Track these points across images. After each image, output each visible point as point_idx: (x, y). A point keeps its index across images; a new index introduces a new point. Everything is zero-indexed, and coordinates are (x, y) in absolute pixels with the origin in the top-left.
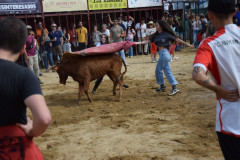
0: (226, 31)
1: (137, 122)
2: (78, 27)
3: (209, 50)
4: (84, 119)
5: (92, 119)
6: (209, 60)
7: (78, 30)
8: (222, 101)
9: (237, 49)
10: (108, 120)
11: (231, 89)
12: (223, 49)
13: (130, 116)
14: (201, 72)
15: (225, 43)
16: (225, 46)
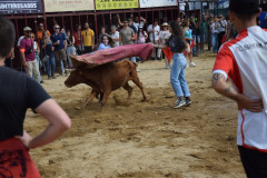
0: (249, 34)
1: (149, 134)
2: (84, 28)
3: (231, 55)
4: (90, 131)
5: (99, 131)
6: (230, 66)
7: (84, 32)
8: (244, 112)
9: (261, 55)
10: (117, 132)
11: (255, 98)
12: (246, 54)
13: (142, 128)
14: (221, 80)
15: (248, 47)
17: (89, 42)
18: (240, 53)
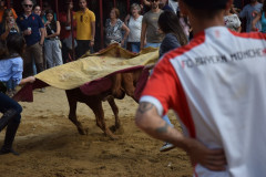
0: (208, 39)
3: (172, 72)
6: (172, 92)
9: (223, 74)
11: (213, 146)
12: (198, 72)
15: (202, 61)
16: (201, 67)
17: (86, 33)
18: (188, 71)
